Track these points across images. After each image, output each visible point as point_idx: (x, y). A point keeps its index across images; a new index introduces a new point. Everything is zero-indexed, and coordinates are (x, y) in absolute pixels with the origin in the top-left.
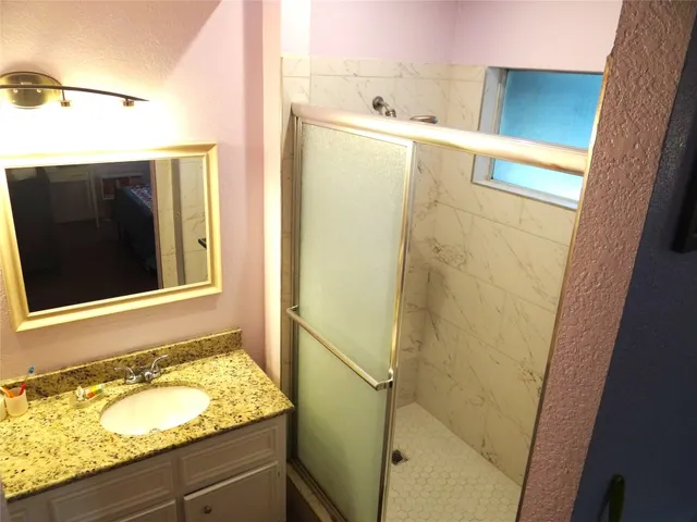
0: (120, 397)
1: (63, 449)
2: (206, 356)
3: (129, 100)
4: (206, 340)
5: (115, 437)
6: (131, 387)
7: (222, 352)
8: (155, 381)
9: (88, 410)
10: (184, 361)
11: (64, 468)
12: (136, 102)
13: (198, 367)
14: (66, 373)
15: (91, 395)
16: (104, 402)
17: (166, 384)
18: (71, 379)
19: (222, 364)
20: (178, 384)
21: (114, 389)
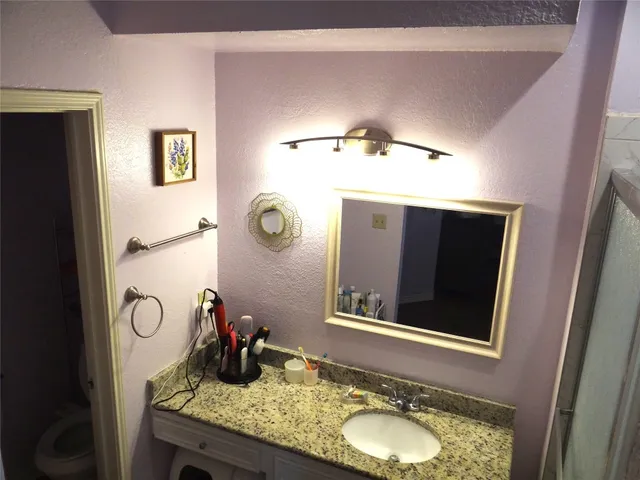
0: (376, 411)
1: (305, 424)
2: (470, 416)
3: (435, 154)
4: (474, 401)
5: (340, 437)
6: (389, 407)
7: (488, 421)
8: (411, 413)
9: (345, 406)
10: (447, 410)
11: (291, 437)
12: (441, 156)
13: (455, 422)
14: (350, 371)
15: (356, 396)
16: (360, 407)
17: (417, 422)
18: (353, 377)
19: (479, 432)
20: (426, 427)
21: (376, 402)
